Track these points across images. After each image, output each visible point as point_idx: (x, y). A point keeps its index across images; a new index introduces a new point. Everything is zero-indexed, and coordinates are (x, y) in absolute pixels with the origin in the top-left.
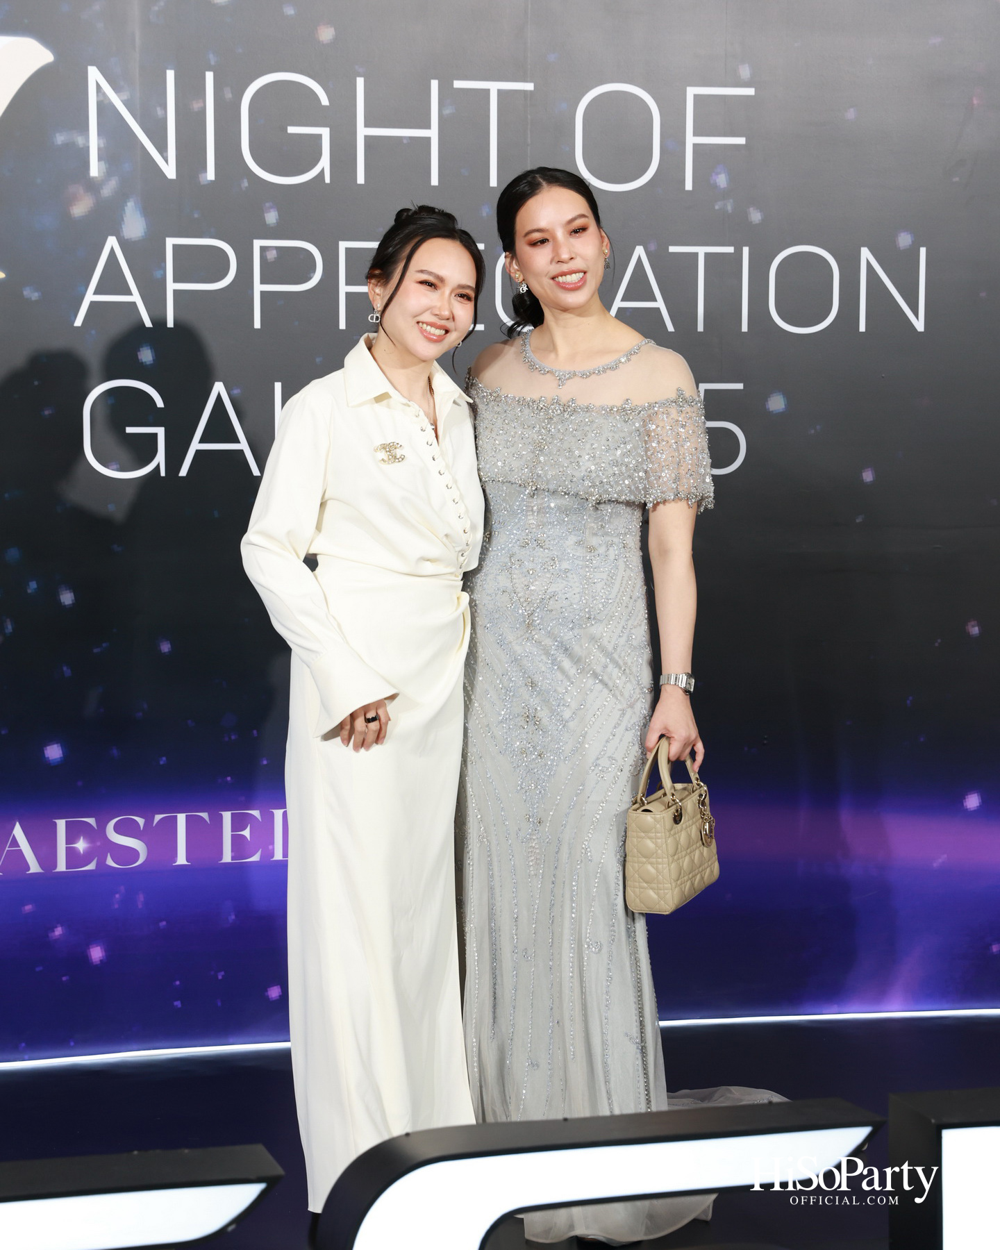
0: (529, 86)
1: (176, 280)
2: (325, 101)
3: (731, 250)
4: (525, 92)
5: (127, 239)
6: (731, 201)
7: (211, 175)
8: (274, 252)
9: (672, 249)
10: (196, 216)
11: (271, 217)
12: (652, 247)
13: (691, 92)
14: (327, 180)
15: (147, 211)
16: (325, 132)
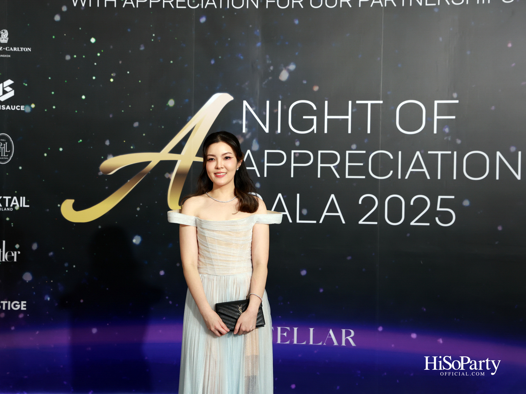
0: (381, 102)
1: (268, 163)
2: (315, 108)
3: (450, 152)
4: (379, 104)
5: (253, 151)
6: (450, 137)
7: (279, 131)
8: (298, 154)
9: (429, 152)
10: (274, 143)
11: (297, 144)
12: (422, 152)
13: (436, 102)
14: (315, 132)
15: (259, 142)
16: (315, 118)
